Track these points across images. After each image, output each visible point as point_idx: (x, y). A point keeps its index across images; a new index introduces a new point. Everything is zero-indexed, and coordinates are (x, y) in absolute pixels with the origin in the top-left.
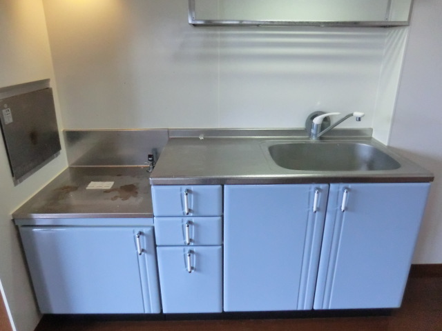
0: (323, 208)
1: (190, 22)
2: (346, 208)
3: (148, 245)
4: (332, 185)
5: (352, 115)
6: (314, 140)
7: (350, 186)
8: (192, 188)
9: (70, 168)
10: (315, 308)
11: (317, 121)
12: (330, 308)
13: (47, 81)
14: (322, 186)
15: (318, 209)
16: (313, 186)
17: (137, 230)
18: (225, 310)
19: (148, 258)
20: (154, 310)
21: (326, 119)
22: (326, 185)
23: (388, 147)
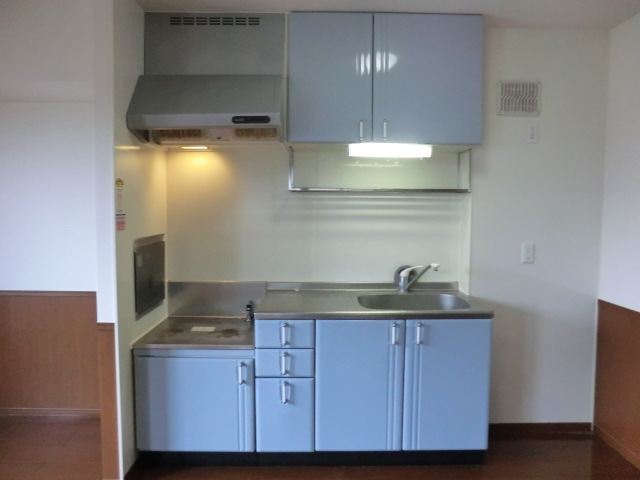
0: (402, 342)
1: (290, 188)
2: (421, 342)
3: (248, 377)
4: (407, 321)
5: (430, 267)
6: (402, 292)
7: (423, 321)
8: (290, 322)
9: (169, 318)
10: (405, 448)
11: (404, 274)
12: (419, 448)
13: (162, 235)
14: (399, 322)
15: (396, 343)
16: (392, 322)
17: (240, 361)
18: (317, 449)
19: (247, 389)
20: (248, 448)
21: (412, 273)
22: (402, 321)
23: (470, 297)
